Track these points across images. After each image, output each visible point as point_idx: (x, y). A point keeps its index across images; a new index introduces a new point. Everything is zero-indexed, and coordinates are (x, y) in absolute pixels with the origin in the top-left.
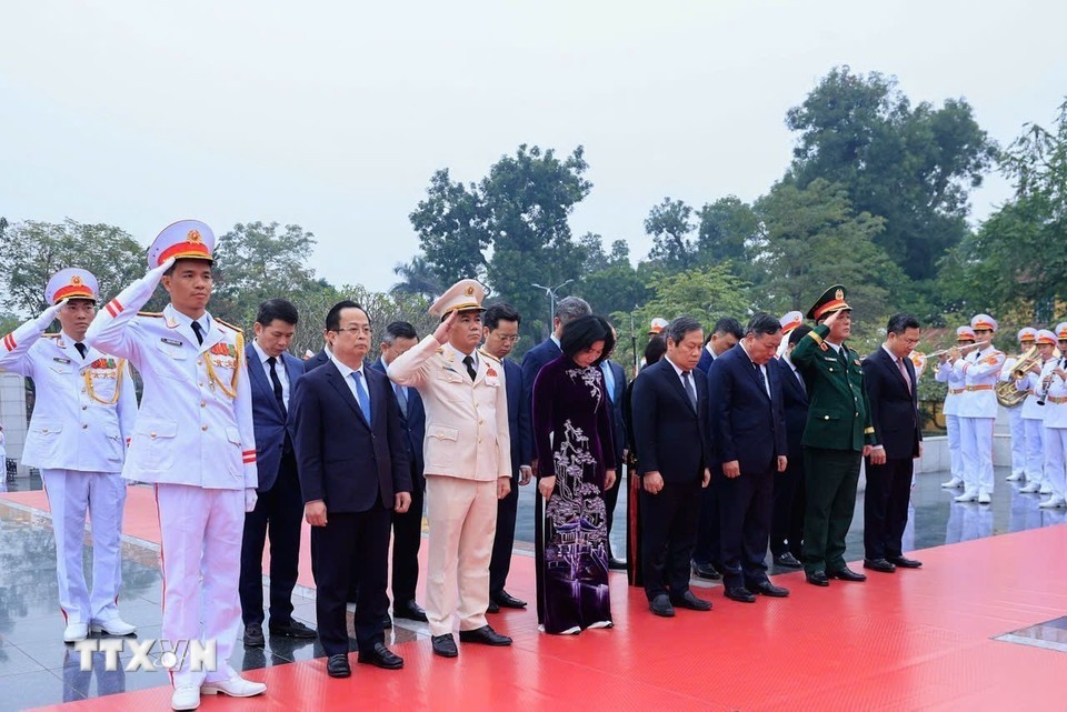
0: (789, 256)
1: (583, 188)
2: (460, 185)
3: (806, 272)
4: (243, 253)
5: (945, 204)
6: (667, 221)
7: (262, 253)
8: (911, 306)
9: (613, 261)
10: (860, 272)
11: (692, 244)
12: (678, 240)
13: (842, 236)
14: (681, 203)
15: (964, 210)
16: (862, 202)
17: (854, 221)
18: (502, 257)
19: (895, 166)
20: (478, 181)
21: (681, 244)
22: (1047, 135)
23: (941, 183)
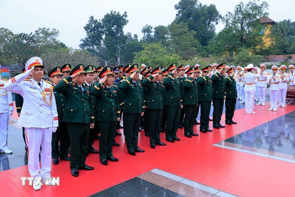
0: (175, 40)
1: (126, 22)
2: (96, 20)
3: (179, 44)
4: (41, 35)
5: (210, 28)
6: (147, 30)
7: (46, 36)
8: (202, 52)
9: (134, 39)
10: (191, 44)
11: (153, 36)
12: (149, 35)
13: (187, 36)
14: (150, 26)
15: (214, 30)
16: (191, 28)
17: (190, 32)
18: (107, 38)
19: (199, 19)
20: (101, 19)
21: (150, 36)
22: (232, 14)
23: (209, 23)
